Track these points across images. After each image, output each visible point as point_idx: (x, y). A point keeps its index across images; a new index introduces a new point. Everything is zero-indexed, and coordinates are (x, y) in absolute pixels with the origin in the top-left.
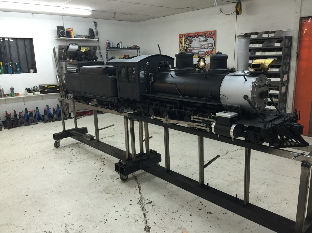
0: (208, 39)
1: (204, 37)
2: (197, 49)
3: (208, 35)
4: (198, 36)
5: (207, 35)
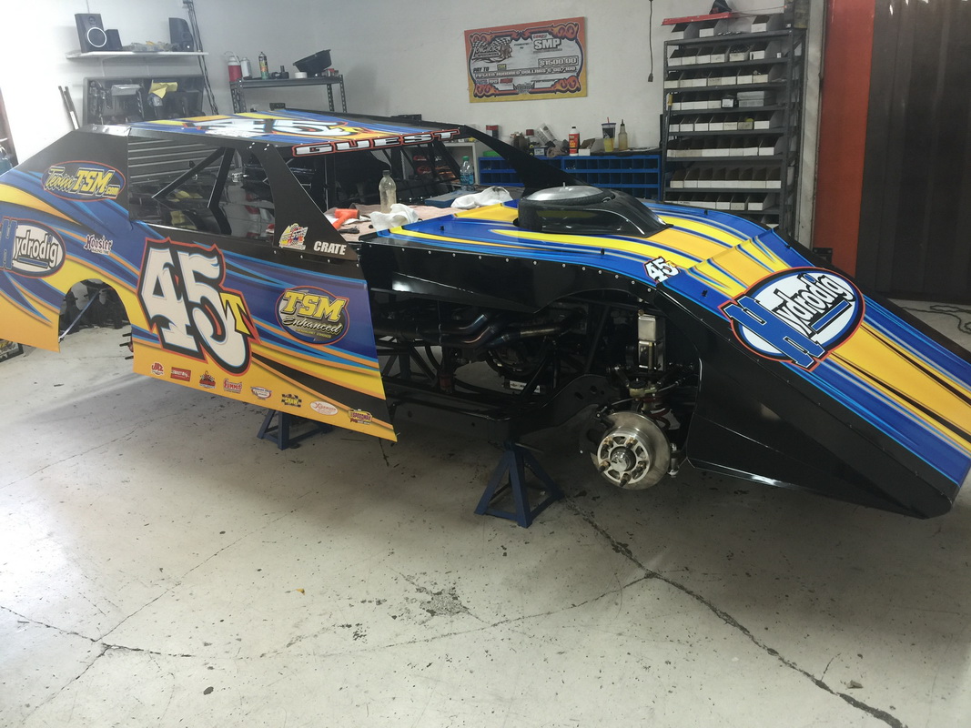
0: (560, 44)
1: (549, 36)
2: (528, 75)
3: (561, 32)
4: (527, 34)
5: (556, 30)
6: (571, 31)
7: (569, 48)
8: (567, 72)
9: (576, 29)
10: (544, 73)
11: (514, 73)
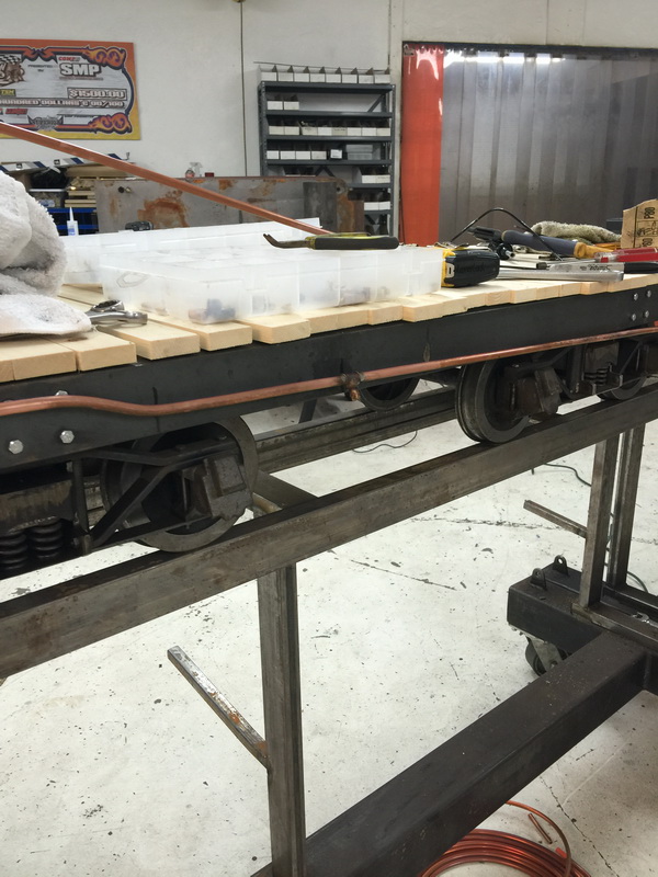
0: (100, 72)
1: (82, 61)
2: (52, 106)
3: (101, 57)
4: (49, 54)
5: (93, 54)
6: (115, 57)
7: (112, 79)
8: (112, 107)
9: (122, 56)
10: (78, 107)
11: (29, 102)
